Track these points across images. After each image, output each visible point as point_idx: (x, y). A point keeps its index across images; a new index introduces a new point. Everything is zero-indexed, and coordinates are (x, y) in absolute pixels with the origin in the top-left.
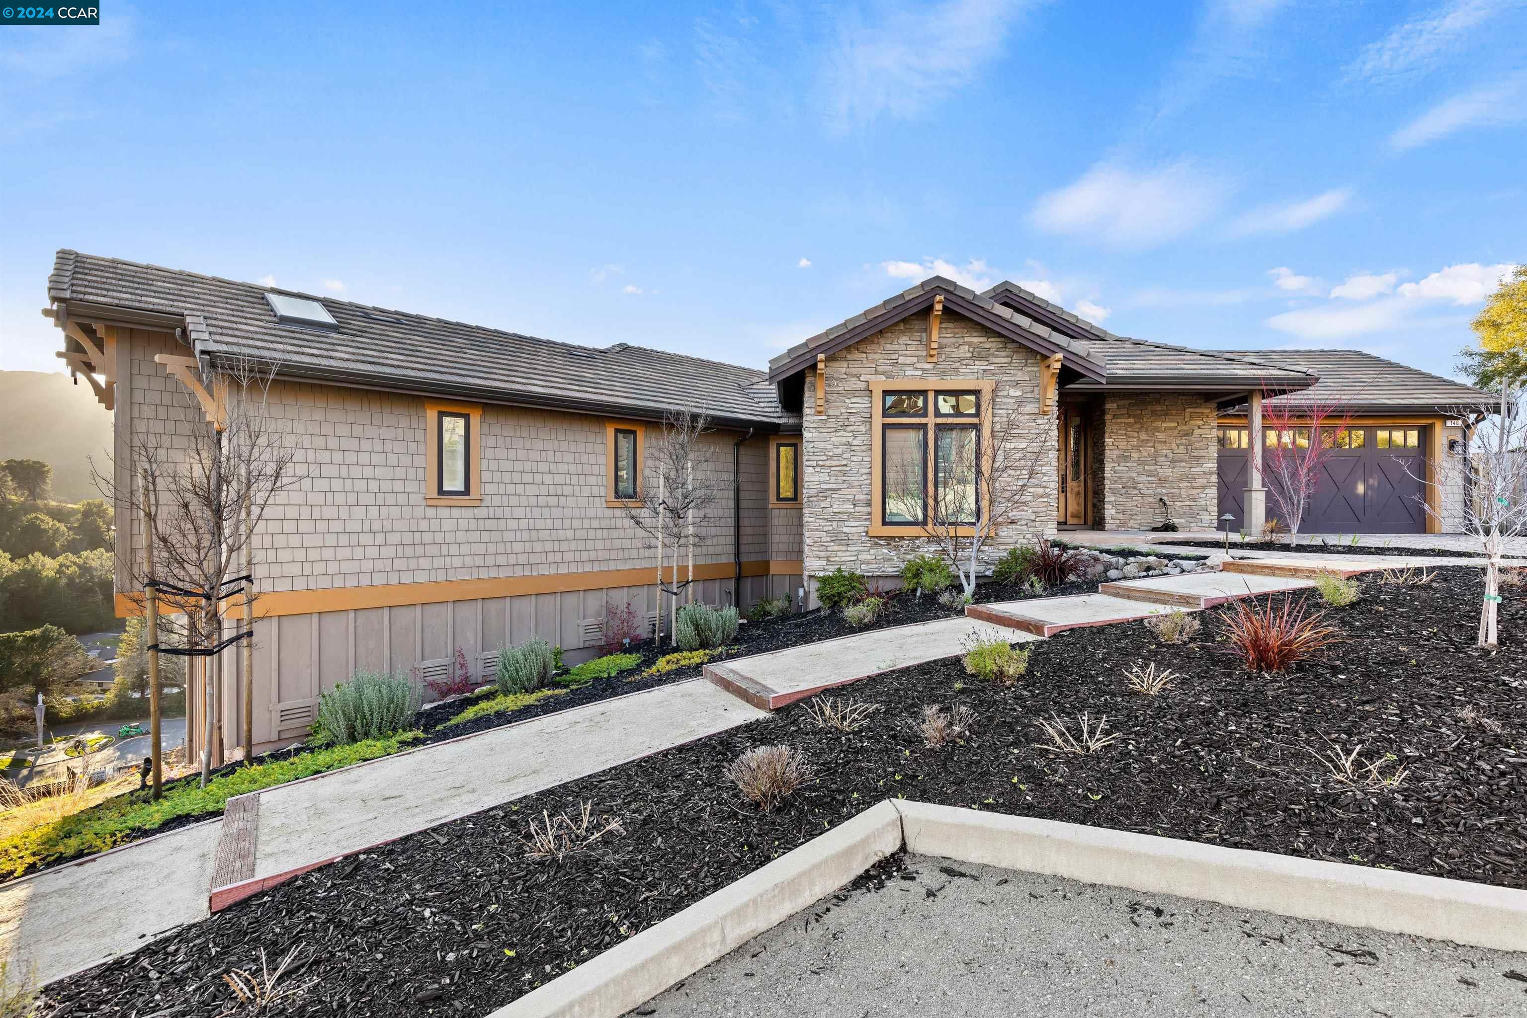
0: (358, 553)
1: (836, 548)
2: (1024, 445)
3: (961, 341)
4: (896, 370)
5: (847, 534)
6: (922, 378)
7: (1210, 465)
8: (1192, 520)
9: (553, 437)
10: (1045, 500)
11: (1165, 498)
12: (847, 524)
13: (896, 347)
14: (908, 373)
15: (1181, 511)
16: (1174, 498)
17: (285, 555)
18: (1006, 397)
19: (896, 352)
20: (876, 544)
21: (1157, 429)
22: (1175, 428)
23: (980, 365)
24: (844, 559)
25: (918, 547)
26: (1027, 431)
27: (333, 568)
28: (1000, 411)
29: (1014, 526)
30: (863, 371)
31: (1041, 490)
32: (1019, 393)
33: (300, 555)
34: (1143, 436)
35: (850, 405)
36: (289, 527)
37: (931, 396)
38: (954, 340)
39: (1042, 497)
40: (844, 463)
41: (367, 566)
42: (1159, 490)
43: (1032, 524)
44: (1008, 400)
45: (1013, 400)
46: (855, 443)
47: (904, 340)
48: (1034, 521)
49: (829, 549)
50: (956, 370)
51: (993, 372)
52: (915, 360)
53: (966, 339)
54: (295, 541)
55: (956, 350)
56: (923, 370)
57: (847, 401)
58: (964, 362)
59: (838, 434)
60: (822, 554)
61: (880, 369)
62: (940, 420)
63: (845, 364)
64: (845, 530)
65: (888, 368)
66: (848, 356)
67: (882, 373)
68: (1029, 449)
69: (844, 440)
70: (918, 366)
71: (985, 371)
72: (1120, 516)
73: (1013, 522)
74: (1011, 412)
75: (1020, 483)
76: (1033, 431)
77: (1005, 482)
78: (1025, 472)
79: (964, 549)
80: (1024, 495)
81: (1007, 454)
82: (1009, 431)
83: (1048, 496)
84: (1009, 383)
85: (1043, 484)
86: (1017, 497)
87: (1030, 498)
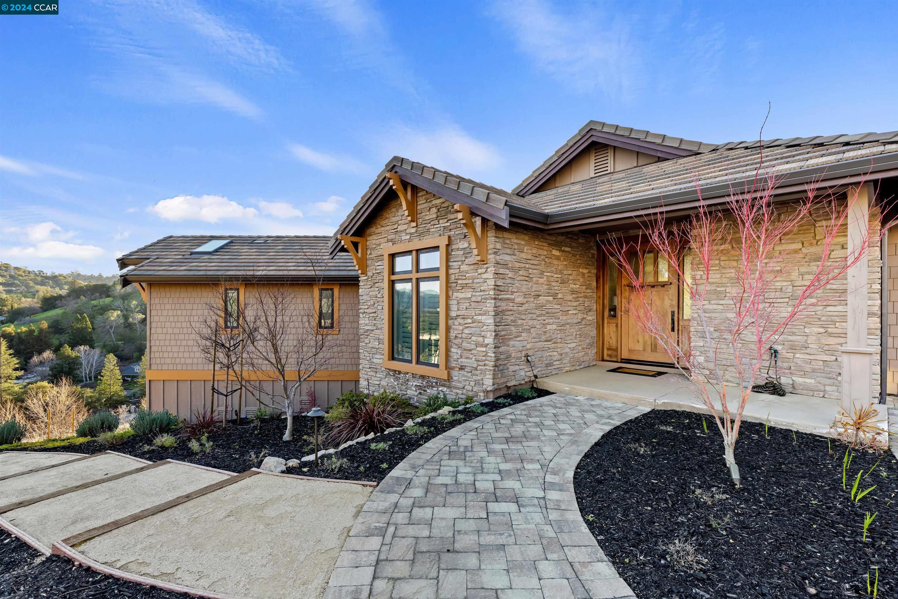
4: (397, 237)
5: (376, 364)
6: (410, 240)
8: (828, 381)
10: (484, 349)
11: (778, 348)
12: (376, 356)
13: (396, 219)
14: (403, 238)
15: (808, 367)
16: (793, 348)
18: (458, 249)
19: (397, 223)
20: (389, 374)
21: (766, 255)
22: (796, 251)
23: (443, 223)
24: (375, 383)
25: (408, 380)
26: (471, 281)
28: (454, 264)
29: (461, 372)
30: (382, 241)
31: (481, 339)
32: (466, 244)
35: (378, 267)
37: (414, 255)
38: (426, 205)
39: (482, 346)
40: (374, 311)
42: (768, 336)
43: (476, 372)
44: (458, 252)
45: (462, 252)
46: (379, 296)
48: (476, 369)
49: (369, 373)
50: (428, 230)
51: (450, 228)
52: (406, 227)
53: (433, 203)
55: (428, 213)
56: (411, 234)
57: (376, 264)
58: (432, 223)
59: (372, 289)
60: (366, 377)
61: (390, 237)
62: (420, 275)
63: (375, 237)
64: (375, 360)
65: (393, 236)
66: (377, 231)
67: (389, 241)
68: (474, 299)
69: (374, 293)
70: (407, 231)
71: (445, 228)
73: (462, 368)
74: (460, 263)
75: (466, 331)
76: (475, 281)
77: (457, 330)
78: (470, 321)
79: (433, 387)
80: (469, 343)
81: (458, 303)
82: (460, 282)
83: (486, 346)
84: (459, 236)
85: (483, 334)
86: (464, 345)
87: (473, 347)
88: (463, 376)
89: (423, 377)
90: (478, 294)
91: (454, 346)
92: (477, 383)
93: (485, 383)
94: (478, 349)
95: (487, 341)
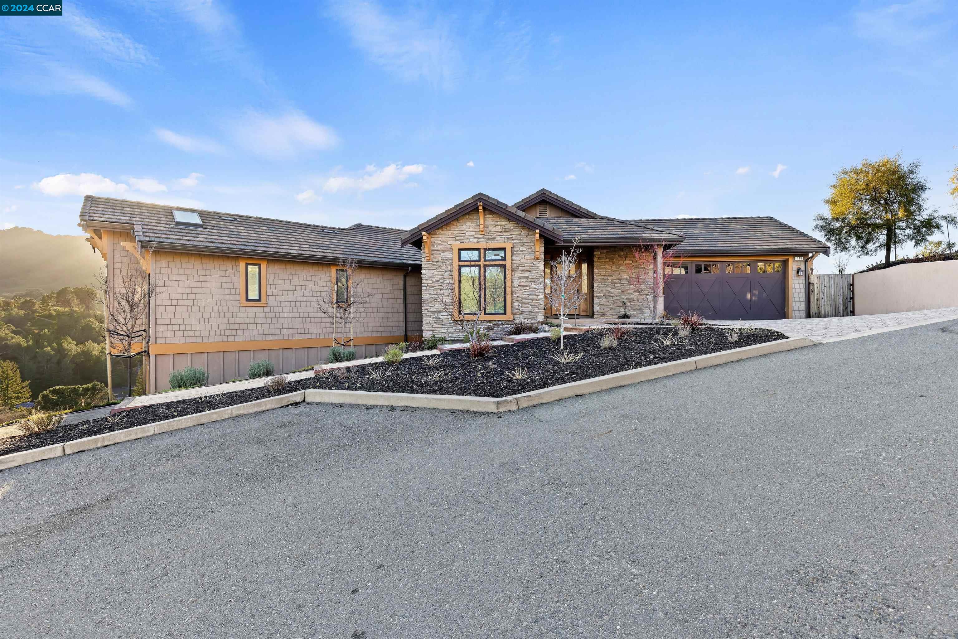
0: (209, 327)
1: (437, 326)
2: (527, 275)
3: (496, 224)
4: (465, 239)
5: (442, 319)
6: (477, 242)
7: (649, 283)
8: (640, 312)
9: (303, 273)
10: (538, 302)
11: (625, 301)
12: (442, 314)
13: (465, 227)
14: (471, 240)
15: (634, 308)
16: (630, 301)
17: (176, 328)
18: (518, 251)
19: (465, 230)
20: (456, 324)
21: (621, 265)
22: (631, 264)
23: (506, 235)
24: (441, 331)
26: (529, 268)
27: (197, 333)
28: (516, 258)
29: (523, 315)
30: (449, 239)
31: (536, 297)
32: (525, 249)
33: (182, 327)
34: (614, 268)
35: (443, 256)
36: (178, 315)
37: (482, 251)
38: (493, 223)
39: (536, 300)
40: (441, 284)
41: (212, 333)
42: (622, 297)
44: (519, 252)
45: (522, 252)
46: (446, 274)
47: (469, 223)
48: (532, 312)
49: (433, 326)
50: (494, 238)
51: (512, 239)
52: (474, 233)
53: (499, 223)
54: (180, 321)
55: (494, 228)
56: (478, 238)
57: (442, 254)
58: (498, 234)
59: (437, 270)
60: (430, 329)
61: (457, 238)
62: (486, 263)
63: (441, 236)
64: (441, 317)
65: (462, 238)
66: (442, 232)
67: (458, 240)
68: (531, 277)
69: (440, 273)
70: (476, 236)
71: (508, 238)
72: (602, 311)
73: (522, 313)
74: (521, 258)
75: (525, 293)
76: (532, 268)
77: (518, 293)
78: (528, 288)
79: (498, 326)
80: (528, 299)
81: (519, 279)
82: (520, 268)
83: (539, 300)
84: (520, 244)
85: (537, 294)
86: (524, 300)
87: (530, 301)
88: (524, 316)
89: (490, 321)
90: (533, 274)
91: (516, 302)
92: (533, 319)
93: (538, 318)
94: (533, 302)
95: (539, 297)
